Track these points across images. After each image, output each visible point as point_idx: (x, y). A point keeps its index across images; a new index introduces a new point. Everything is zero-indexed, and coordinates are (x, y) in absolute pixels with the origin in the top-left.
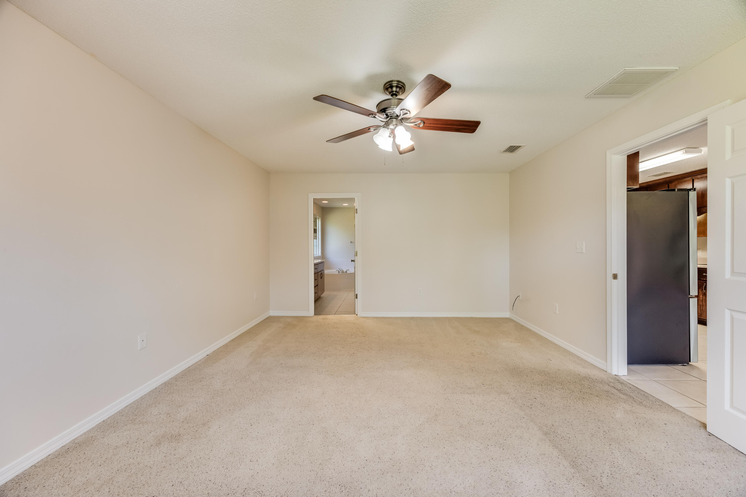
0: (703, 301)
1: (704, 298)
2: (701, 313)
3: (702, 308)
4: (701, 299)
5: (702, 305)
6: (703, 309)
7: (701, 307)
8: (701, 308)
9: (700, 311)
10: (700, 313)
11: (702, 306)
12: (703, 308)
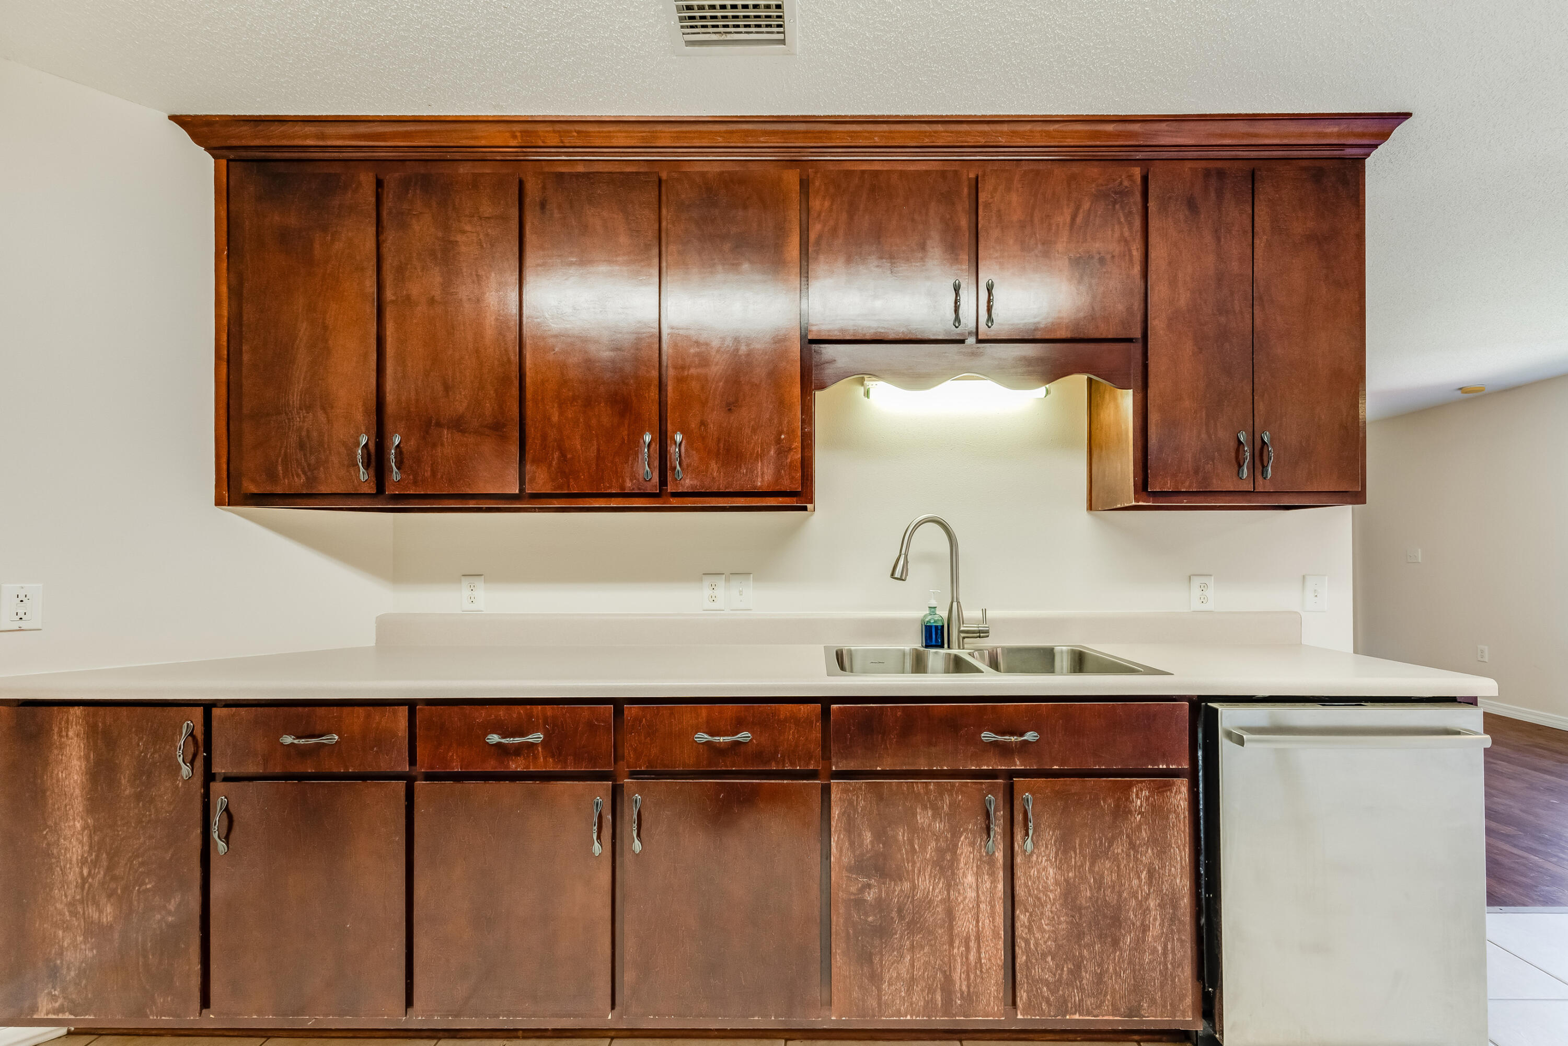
0: (978, 906)
1: (988, 885)
2: (968, 987)
3: (972, 957)
4: (971, 894)
5: (978, 938)
6: (980, 959)
7: (968, 949)
8: (967, 959)
9: (963, 976)
10: (964, 988)
11: (972, 944)
12: (979, 952)
